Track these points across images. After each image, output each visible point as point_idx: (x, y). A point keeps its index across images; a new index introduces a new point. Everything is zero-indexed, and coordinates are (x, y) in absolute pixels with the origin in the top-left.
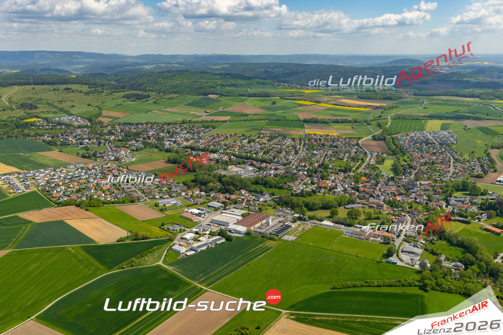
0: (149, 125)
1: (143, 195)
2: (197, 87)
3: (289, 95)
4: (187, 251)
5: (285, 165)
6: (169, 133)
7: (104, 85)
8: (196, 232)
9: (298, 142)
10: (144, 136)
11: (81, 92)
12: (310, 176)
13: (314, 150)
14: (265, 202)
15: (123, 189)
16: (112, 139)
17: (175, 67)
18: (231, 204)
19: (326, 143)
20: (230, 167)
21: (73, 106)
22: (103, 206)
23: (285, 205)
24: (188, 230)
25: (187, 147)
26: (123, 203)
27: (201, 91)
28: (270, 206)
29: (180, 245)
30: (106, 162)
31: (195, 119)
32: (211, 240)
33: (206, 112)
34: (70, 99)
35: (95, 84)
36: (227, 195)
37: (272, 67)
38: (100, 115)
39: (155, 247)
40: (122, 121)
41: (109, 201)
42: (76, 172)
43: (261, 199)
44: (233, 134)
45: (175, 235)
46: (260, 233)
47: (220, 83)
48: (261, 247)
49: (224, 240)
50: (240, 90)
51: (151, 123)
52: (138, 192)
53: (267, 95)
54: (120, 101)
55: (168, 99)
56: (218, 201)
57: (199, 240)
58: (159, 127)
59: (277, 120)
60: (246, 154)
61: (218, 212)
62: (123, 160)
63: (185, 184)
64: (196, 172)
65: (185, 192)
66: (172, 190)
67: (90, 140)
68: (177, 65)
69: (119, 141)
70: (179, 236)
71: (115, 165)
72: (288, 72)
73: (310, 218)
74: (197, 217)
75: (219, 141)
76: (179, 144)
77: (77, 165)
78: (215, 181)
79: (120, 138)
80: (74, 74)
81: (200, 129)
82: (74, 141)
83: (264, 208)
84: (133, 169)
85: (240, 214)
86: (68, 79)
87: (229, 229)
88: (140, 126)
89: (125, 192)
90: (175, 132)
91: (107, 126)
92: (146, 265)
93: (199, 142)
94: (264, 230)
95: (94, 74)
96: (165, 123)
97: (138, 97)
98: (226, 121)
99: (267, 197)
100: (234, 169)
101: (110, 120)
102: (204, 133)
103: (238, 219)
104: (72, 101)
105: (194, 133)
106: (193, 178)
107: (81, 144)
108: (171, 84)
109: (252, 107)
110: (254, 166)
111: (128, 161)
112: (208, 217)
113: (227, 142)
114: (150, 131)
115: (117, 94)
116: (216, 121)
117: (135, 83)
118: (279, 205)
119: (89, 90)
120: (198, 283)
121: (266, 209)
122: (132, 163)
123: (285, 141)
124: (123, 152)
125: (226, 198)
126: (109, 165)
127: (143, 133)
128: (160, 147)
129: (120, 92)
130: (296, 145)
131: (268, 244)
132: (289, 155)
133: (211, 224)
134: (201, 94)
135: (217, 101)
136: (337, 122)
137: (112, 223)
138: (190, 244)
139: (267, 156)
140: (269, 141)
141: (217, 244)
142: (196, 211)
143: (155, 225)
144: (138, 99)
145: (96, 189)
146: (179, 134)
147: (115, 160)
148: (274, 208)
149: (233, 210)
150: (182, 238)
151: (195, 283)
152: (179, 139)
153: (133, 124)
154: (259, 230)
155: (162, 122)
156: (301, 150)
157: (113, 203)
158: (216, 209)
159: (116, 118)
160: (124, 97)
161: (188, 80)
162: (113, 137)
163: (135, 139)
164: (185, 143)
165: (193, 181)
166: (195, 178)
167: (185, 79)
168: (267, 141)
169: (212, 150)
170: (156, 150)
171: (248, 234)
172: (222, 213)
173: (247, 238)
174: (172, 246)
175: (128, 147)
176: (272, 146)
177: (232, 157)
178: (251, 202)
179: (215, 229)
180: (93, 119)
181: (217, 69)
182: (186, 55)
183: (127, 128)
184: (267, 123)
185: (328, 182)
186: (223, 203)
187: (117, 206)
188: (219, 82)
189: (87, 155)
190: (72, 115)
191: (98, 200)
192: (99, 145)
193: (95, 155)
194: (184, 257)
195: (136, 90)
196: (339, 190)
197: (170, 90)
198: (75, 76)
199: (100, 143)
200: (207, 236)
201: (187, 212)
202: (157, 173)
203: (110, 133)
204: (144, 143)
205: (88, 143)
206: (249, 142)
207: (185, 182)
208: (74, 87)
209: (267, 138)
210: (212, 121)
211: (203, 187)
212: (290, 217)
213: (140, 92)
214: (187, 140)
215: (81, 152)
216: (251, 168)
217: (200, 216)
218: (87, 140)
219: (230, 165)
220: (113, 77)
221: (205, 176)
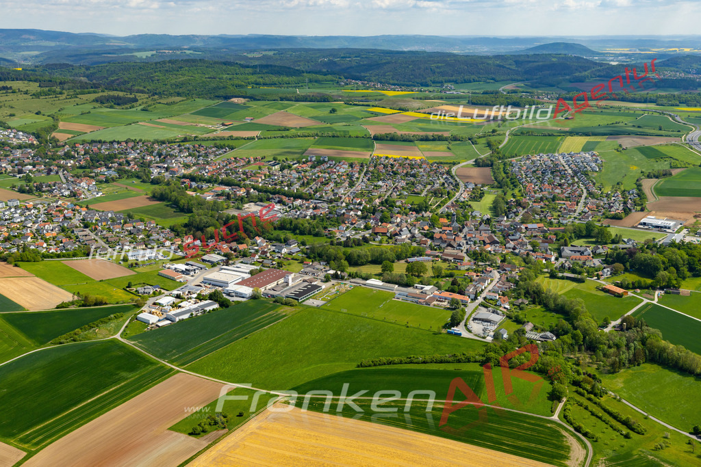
0: (131, 144)
1: (107, 246)
2: (214, 85)
3: (360, 99)
4: (159, 321)
5: (331, 201)
6: (160, 155)
7: (64, 83)
8: (177, 295)
9: (357, 168)
10: (121, 160)
11: (26, 93)
12: (364, 217)
13: (378, 181)
14: (289, 254)
15: (77, 237)
16: (69, 165)
17: (188, 55)
18: (237, 257)
19: (400, 171)
20: (246, 206)
21: (12, 115)
22: (43, 260)
23: (318, 258)
24: (166, 292)
25: (184, 177)
26: (75, 255)
27: (221, 93)
28: (296, 260)
29: (150, 313)
30: (55, 199)
31: (205, 135)
32: (196, 306)
33: (223, 125)
34: (7, 104)
35: (51, 81)
36: (234, 245)
37: (342, 55)
38: (54, 128)
39: (112, 316)
40: (88, 138)
41: (52, 253)
42: (6, 213)
43: (285, 250)
44: (259, 157)
45: (144, 299)
46: (273, 296)
47: (253, 80)
48: (270, 315)
49: (216, 306)
50: (284, 91)
51: (134, 141)
52: (99, 240)
53: (325, 99)
54: (88, 107)
55: (167, 104)
56: (219, 254)
57: (180, 306)
58: (145, 147)
59: (333, 137)
60: (274, 186)
61: (217, 268)
62: (83, 196)
63: (172, 229)
64: (192, 212)
65: (171, 240)
66: (152, 238)
67: (34, 167)
68: (191, 52)
69: (81, 167)
70: (151, 301)
71: (69, 203)
72: (365, 63)
73: (351, 276)
74: (183, 275)
75: (236, 167)
76: (173, 173)
77: (10, 204)
78: (218, 225)
79: (83, 163)
80: (20, 66)
81: (210, 151)
82: (10, 168)
83: (285, 262)
84: (97, 209)
85: (248, 271)
86: (9, 73)
87: (227, 290)
88: (116, 146)
89: (79, 241)
90: (169, 155)
91: (64, 146)
92: (95, 338)
93: (205, 169)
94: (279, 292)
95: (52, 65)
96: (157, 142)
97: (119, 102)
98: (253, 139)
99: (294, 247)
100: (252, 208)
101: (70, 136)
102: (216, 155)
103: (243, 278)
104: (12, 107)
105: (199, 156)
106: (186, 221)
107: (20, 172)
108: (173, 81)
109: (298, 117)
110: (284, 204)
111: (90, 197)
112: (200, 275)
113: (247, 169)
114: (131, 153)
115: (84, 97)
116: (237, 139)
117: (118, 80)
118: (309, 257)
119: (39, 89)
120: (167, 362)
121: (289, 264)
122: (97, 200)
123: (338, 168)
124: (83, 184)
125: (231, 248)
126: (60, 202)
127: (119, 156)
128: (143, 177)
129: (89, 93)
130: (354, 173)
131: (282, 310)
132: (339, 188)
133: (202, 285)
134: (218, 97)
135: (244, 107)
136: (426, 139)
137: (52, 284)
138: (166, 312)
139: (306, 189)
140: (313, 167)
141: (205, 311)
142: (182, 267)
143: (118, 287)
144: (118, 104)
145: (34, 237)
146: (176, 157)
147: (70, 196)
148: (302, 262)
149: (239, 265)
150: (155, 304)
151: (163, 362)
152: (174, 165)
153: (105, 142)
154: (272, 292)
155: (152, 140)
156: (360, 180)
157: (58, 256)
158: (213, 265)
159: (80, 134)
160: (96, 100)
161: (203, 76)
162: (72, 162)
163: (106, 165)
164: (183, 171)
165: (186, 225)
166: (189, 221)
167: (198, 73)
168: (311, 167)
169: (222, 180)
170: (136, 181)
171: (254, 297)
172: (222, 269)
173: (252, 303)
174: (139, 313)
175: (93, 177)
176: (317, 175)
177: (252, 190)
178: (268, 255)
179: (207, 291)
180: (43, 134)
181: (253, 58)
182: (207, 36)
183: (95, 149)
184: (317, 141)
185: (389, 225)
186: (225, 255)
187: (64, 261)
188: (252, 78)
189: (27, 188)
190: (9, 128)
191: (36, 252)
192: (48, 173)
193: (39, 188)
194: (153, 329)
195: (116, 90)
196: (404, 237)
197: (172, 91)
198: (21, 69)
199: (50, 171)
200: (192, 301)
201: (169, 268)
202: (132, 213)
203: (68, 156)
204: (119, 171)
205: (30, 171)
206: (282, 169)
207: (174, 227)
208: (16, 85)
209: (310, 164)
210: (231, 138)
211: (199, 233)
212: (322, 275)
213: (121, 94)
214: (187, 166)
215: (19, 184)
216: (278, 207)
217: (187, 274)
218: (30, 167)
219: (247, 203)
220: (83, 70)
221: (203, 218)
